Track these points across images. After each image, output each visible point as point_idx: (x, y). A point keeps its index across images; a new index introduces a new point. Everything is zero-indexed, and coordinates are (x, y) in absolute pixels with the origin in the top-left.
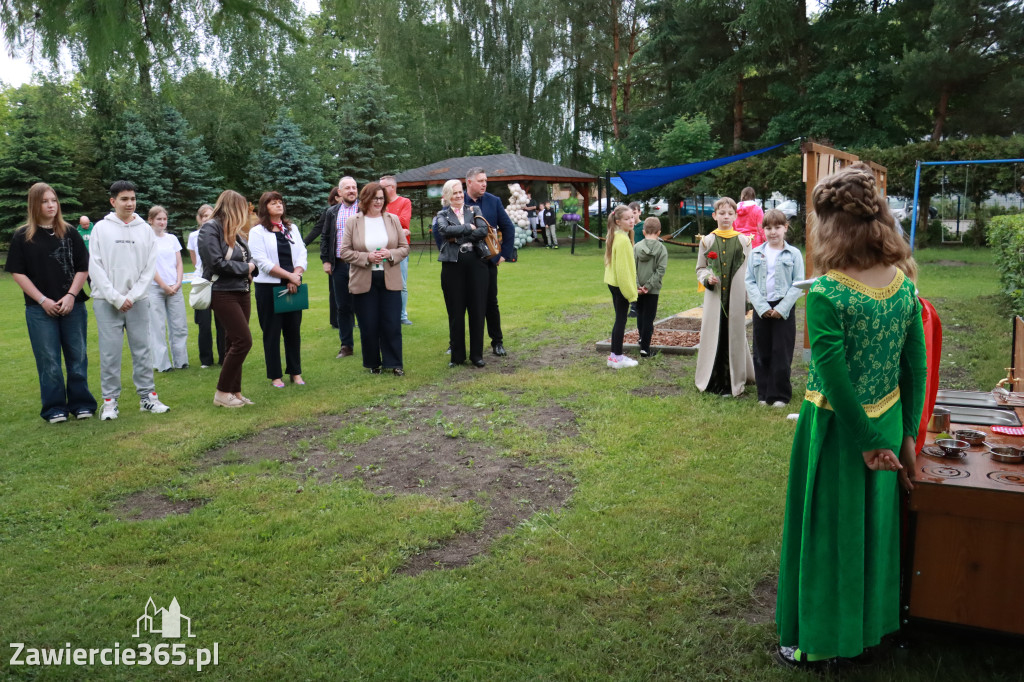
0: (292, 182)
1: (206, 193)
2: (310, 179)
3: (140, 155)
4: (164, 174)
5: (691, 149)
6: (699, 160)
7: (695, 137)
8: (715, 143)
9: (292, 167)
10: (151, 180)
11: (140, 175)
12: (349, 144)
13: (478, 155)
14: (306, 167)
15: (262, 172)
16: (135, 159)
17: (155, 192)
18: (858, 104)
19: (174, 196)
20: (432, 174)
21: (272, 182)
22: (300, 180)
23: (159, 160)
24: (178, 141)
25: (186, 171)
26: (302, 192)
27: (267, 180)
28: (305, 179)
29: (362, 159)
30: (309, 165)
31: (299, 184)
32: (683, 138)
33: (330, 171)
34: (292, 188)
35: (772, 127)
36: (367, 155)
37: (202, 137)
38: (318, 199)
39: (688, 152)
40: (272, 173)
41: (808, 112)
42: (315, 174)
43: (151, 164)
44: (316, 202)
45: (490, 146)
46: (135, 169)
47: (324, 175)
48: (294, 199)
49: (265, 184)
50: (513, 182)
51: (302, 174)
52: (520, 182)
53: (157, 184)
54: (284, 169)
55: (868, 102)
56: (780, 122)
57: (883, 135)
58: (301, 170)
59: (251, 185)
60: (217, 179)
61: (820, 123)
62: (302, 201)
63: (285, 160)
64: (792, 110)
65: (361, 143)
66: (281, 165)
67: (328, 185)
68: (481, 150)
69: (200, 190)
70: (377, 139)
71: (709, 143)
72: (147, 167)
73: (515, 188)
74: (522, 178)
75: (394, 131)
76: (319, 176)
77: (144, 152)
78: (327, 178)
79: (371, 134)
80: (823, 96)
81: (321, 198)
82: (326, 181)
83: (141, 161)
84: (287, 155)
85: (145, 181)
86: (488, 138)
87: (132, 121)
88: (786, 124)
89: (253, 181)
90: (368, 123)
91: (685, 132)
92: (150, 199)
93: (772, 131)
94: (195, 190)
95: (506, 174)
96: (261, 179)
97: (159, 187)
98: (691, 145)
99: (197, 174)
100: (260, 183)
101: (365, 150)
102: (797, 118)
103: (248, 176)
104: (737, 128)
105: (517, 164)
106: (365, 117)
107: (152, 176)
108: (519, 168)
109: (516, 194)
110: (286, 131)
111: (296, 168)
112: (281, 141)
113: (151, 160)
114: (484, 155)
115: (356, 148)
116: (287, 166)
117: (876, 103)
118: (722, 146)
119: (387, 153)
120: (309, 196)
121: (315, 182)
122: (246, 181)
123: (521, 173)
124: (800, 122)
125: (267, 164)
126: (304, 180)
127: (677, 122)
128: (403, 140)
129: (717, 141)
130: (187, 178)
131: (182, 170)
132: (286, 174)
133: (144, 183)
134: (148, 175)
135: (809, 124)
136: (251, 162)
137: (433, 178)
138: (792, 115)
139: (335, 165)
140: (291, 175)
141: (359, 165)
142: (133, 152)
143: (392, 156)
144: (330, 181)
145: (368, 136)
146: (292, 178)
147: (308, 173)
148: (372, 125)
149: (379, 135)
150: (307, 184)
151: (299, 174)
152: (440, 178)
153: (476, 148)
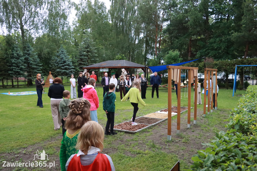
0: (63, 66)
1: (38, 68)
2: (68, 65)
3: (18, 57)
4: (25, 63)
5: (174, 60)
6: (176, 63)
7: (175, 56)
8: (180, 58)
9: (63, 62)
10: (20, 64)
11: (17, 63)
12: (81, 56)
13: (117, 60)
14: (67, 62)
15: (55, 63)
16: (16, 58)
18: (222, 47)
19: (27, 69)
20: (101, 65)
21: (57, 66)
22: (65, 65)
23: (23, 59)
24: (30, 53)
25: (31, 62)
26: (66, 69)
27: (56, 65)
29: (84, 60)
30: (68, 61)
31: (65, 67)
32: (171, 56)
33: (75, 63)
34: (63, 68)
35: (198, 54)
36: (86, 59)
37: (37, 52)
38: (70, 71)
39: (172, 61)
40: (57, 63)
41: (208, 49)
42: (70, 64)
43: (21, 60)
44: (70, 72)
45: (121, 57)
46: (16, 61)
47: (73, 64)
48: (63, 71)
49: (55, 66)
50: (123, 68)
51: (66, 64)
52: (124, 68)
53: (22, 65)
54: (61, 62)
55: (225, 47)
56: (200, 52)
57: (230, 56)
58: (66, 63)
59: (51, 66)
60: (41, 64)
61: (212, 53)
62: (66, 71)
63: (61, 60)
64: (204, 49)
65: (85, 56)
66: (60, 61)
68: (118, 58)
69: (35, 67)
70: (89, 55)
71: (179, 58)
72: (19, 61)
73: (123, 70)
74: (125, 67)
75: (94, 52)
76: (71, 64)
77: (19, 56)
78: (74, 65)
79: (88, 53)
80: (213, 45)
81: (71, 71)
82: (73, 66)
83: (18, 59)
84: (62, 58)
85: (19, 64)
86: (120, 55)
87: (16, 47)
88: (202, 53)
89: (52, 65)
90: (87, 50)
91: (172, 55)
92: (20, 69)
93: (198, 55)
94: (33, 67)
95: (121, 66)
96: (54, 65)
97: (23, 66)
98: (173, 59)
99: (34, 63)
100: (54, 66)
101: (86, 57)
102: (205, 51)
103: (51, 64)
104: (190, 54)
105: (125, 63)
106: (86, 48)
107: (21, 63)
108: (125, 64)
109: (123, 72)
110: (62, 52)
111: (65, 62)
112: (61, 54)
113: (21, 58)
114: (119, 60)
115: (83, 57)
117: (228, 47)
118: (183, 59)
119: (92, 58)
120: (68, 70)
121: (70, 66)
122: (50, 65)
123: (125, 66)
124: (206, 52)
125: (56, 60)
126: (66, 65)
127: (170, 52)
128: (96, 55)
129: (181, 58)
130: (31, 64)
131: (30, 62)
132: (62, 63)
133: (18, 65)
134: (20, 63)
135: (209, 53)
136: (52, 60)
137: (101, 66)
138: (204, 50)
139: (76, 61)
140: (63, 64)
141: (84, 62)
142: (16, 56)
143: (93, 59)
144: (74, 66)
145: (87, 54)
146: (63, 65)
147: (68, 64)
148: (87, 51)
149: (90, 53)
150: (67, 67)
151: (65, 64)
152: (103, 66)
153: (117, 58)
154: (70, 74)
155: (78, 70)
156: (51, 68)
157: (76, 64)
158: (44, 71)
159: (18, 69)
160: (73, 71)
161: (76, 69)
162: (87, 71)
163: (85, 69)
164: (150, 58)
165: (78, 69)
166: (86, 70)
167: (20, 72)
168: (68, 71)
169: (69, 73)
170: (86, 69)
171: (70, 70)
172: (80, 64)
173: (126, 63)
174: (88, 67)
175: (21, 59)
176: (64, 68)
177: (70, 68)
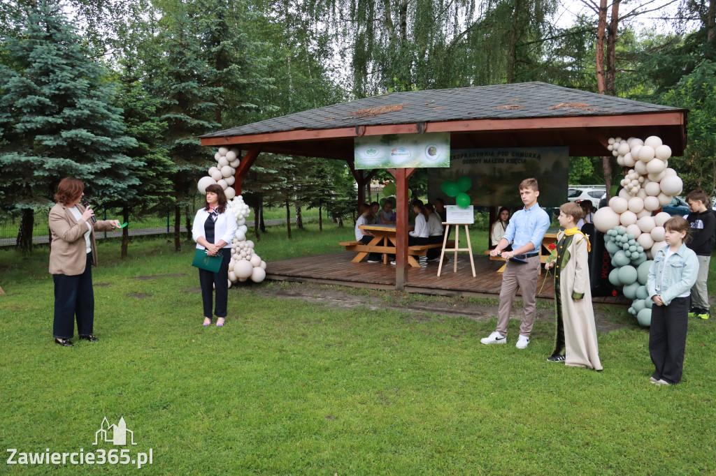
0: (54, 130)
9: (53, 97)
14: (85, 101)
22: (68, 126)
26: (76, 150)
28: (81, 123)
30: (93, 96)
31: (64, 134)
33: (143, 119)
34: (49, 141)
38: (106, 166)
42: (105, 117)
44: (103, 173)
48: (51, 163)
51: (74, 113)
58: (72, 105)
63: (40, 82)
67: (133, 142)
76: (116, 121)
78: (135, 129)
81: (116, 167)
84: (46, 71)
111: (64, 99)
120: (92, 161)
121: (105, 131)
139: (154, 109)
140: (51, 115)
144: (141, 138)
146: (53, 120)
147: (87, 112)
150: (83, 133)
151: (67, 112)
154: (107, 186)
155: (165, 166)
157: (153, 126)
160: (129, 168)
161: (150, 156)
162: (236, 163)
163: (221, 151)
165: (159, 156)
168: (86, 167)
169: (100, 182)
170: (230, 147)
171: (103, 160)
172: (178, 128)
176: (60, 142)
177: (103, 145)
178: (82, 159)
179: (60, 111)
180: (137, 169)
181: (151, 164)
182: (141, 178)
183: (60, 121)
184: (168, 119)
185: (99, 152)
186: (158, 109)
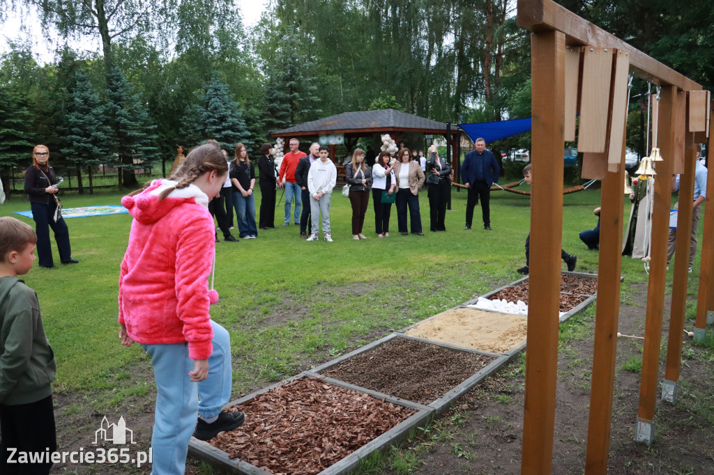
0: (218, 131)
1: (144, 138)
2: (233, 128)
3: (86, 107)
4: (106, 122)
9: (218, 118)
10: (93, 128)
11: (84, 123)
12: (271, 101)
13: (376, 109)
14: (230, 119)
15: (196, 122)
16: (81, 111)
17: (96, 137)
19: (113, 141)
20: (325, 126)
22: (224, 129)
23: (101, 111)
24: (120, 96)
25: (124, 121)
26: (226, 138)
27: (199, 128)
28: (229, 128)
29: (281, 113)
30: (234, 117)
31: (223, 133)
33: (254, 122)
34: (217, 136)
36: (286, 110)
37: (142, 93)
40: (202, 123)
42: (238, 124)
43: (94, 115)
45: (386, 104)
46: (80, 119)
47: (247, 124)
49: (197, 131)
50: (384, 133)
51: (226, 124)
52: (391, 133)
53: (98, 130)
54: (211, 120)
58: (225, 121)
59: (184, 132)
60: (152, 127)
63: (213, 113)
65: (282, 101)
66: (209, 117)
68: (379, 107)
69: (134, 136)
70: (294, 98)
72: (90, 117)
73: (386, 138)
74: (391, 130)
75: (311, 91)
76: (242, 125)
77: (90, 105)
78: (250, 127)
79: (290, 93)
82: (249, 130)
83: (87, 112)
84: (216, 108)
85: (88, 128)
86: (385, 98)
87: (82, 80)
89: (186, 129)
90: (288, 84)
92: (91, 142)
94: (130, 136)
95: (379, 126)
96: (194, 128)
97: (100, 134)
99: (134, 123)
100: (192, 131)
101: (285, 106)
103: (182, 126)
105: (392, 118)
106: (287, 79)
107: (95, 124)
108: (392, 121)
109: (386, 143)
110: (216, 90)
111: (223, 119)
112: (211, 98)
115: (276, 105)
116: (215, 118)
119: (303, 109)
120: (232, 142)
121: (238, 131)
122: (181, 129)
123: (392, 125)
125: (200, 115)
127: (528, 81)
128: (316, 99)
130: (125, 126)
131: (121, 120)
132: (214, 123)
133: (87, 130)
134: (91, 123)
136: (186, 114)
137: (323, 129)
139: (258, 117)
140: (218, 125)
141: (278, 118)
142: (80, 105)
143: (306, 111)
144: (252, 131)
145: (288, 96)
146: (218, 127)
147: (231, 123)
148: (291, 86)
149: (296, 94)
150: (230, 132)
151: (224, 124)
152: (329, 128)
153: (375, 105)
156: (183, 136)
157: (258, 125)
158: (165, 145)
159: (86, 143)
161: (257, 139)
162: (284, 143)
163: (278, 138)
164: (471, 106)
165: (261, 139)
166: (281, 140)
167: (91, 149)
170: (281, 137)
172: (270, 125)
173: (395, 117)
174: (287, 131)
175: (93, 111)
176: (221, 136)
177: (237, 136)
178: (228, 142)
179: (221, 123)
180: (252, 144)
181: (257, 142)
182: (253, 148)
183: (221, 128)
184: (265, 122)
185: (235, 138)
186: (261, 117)
